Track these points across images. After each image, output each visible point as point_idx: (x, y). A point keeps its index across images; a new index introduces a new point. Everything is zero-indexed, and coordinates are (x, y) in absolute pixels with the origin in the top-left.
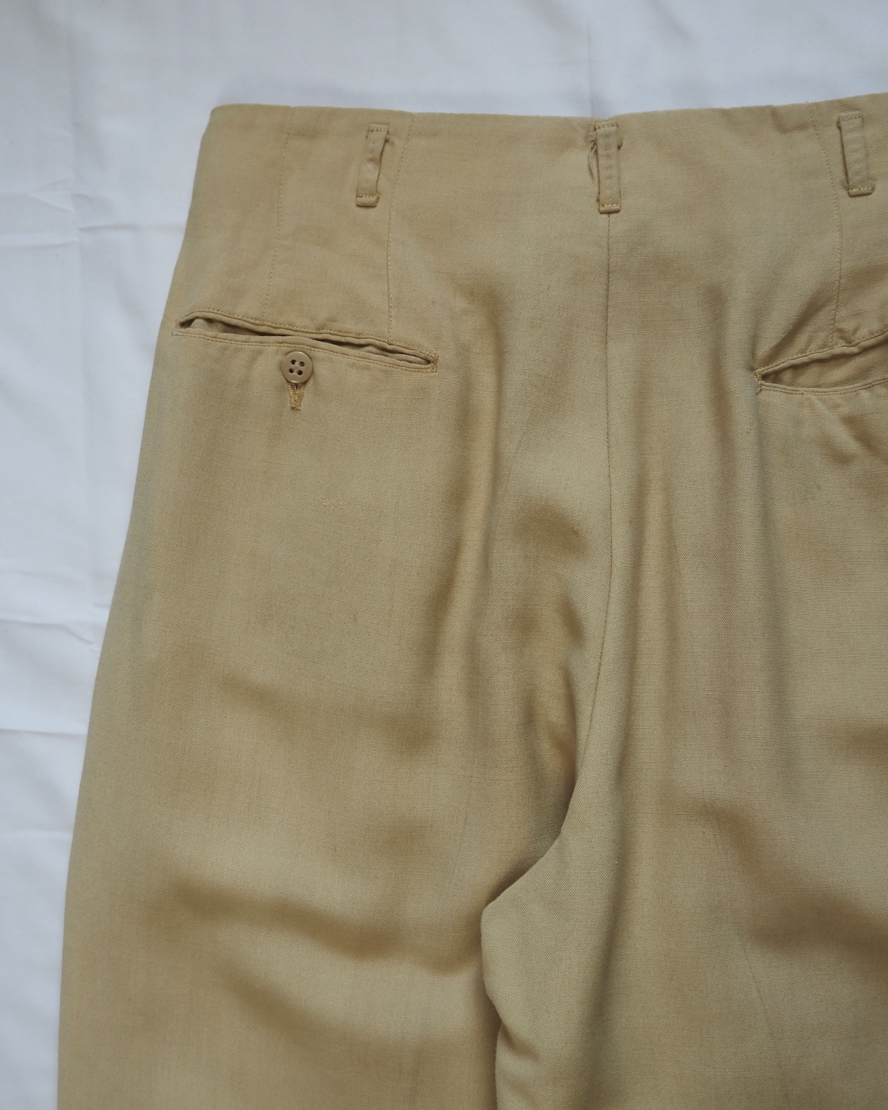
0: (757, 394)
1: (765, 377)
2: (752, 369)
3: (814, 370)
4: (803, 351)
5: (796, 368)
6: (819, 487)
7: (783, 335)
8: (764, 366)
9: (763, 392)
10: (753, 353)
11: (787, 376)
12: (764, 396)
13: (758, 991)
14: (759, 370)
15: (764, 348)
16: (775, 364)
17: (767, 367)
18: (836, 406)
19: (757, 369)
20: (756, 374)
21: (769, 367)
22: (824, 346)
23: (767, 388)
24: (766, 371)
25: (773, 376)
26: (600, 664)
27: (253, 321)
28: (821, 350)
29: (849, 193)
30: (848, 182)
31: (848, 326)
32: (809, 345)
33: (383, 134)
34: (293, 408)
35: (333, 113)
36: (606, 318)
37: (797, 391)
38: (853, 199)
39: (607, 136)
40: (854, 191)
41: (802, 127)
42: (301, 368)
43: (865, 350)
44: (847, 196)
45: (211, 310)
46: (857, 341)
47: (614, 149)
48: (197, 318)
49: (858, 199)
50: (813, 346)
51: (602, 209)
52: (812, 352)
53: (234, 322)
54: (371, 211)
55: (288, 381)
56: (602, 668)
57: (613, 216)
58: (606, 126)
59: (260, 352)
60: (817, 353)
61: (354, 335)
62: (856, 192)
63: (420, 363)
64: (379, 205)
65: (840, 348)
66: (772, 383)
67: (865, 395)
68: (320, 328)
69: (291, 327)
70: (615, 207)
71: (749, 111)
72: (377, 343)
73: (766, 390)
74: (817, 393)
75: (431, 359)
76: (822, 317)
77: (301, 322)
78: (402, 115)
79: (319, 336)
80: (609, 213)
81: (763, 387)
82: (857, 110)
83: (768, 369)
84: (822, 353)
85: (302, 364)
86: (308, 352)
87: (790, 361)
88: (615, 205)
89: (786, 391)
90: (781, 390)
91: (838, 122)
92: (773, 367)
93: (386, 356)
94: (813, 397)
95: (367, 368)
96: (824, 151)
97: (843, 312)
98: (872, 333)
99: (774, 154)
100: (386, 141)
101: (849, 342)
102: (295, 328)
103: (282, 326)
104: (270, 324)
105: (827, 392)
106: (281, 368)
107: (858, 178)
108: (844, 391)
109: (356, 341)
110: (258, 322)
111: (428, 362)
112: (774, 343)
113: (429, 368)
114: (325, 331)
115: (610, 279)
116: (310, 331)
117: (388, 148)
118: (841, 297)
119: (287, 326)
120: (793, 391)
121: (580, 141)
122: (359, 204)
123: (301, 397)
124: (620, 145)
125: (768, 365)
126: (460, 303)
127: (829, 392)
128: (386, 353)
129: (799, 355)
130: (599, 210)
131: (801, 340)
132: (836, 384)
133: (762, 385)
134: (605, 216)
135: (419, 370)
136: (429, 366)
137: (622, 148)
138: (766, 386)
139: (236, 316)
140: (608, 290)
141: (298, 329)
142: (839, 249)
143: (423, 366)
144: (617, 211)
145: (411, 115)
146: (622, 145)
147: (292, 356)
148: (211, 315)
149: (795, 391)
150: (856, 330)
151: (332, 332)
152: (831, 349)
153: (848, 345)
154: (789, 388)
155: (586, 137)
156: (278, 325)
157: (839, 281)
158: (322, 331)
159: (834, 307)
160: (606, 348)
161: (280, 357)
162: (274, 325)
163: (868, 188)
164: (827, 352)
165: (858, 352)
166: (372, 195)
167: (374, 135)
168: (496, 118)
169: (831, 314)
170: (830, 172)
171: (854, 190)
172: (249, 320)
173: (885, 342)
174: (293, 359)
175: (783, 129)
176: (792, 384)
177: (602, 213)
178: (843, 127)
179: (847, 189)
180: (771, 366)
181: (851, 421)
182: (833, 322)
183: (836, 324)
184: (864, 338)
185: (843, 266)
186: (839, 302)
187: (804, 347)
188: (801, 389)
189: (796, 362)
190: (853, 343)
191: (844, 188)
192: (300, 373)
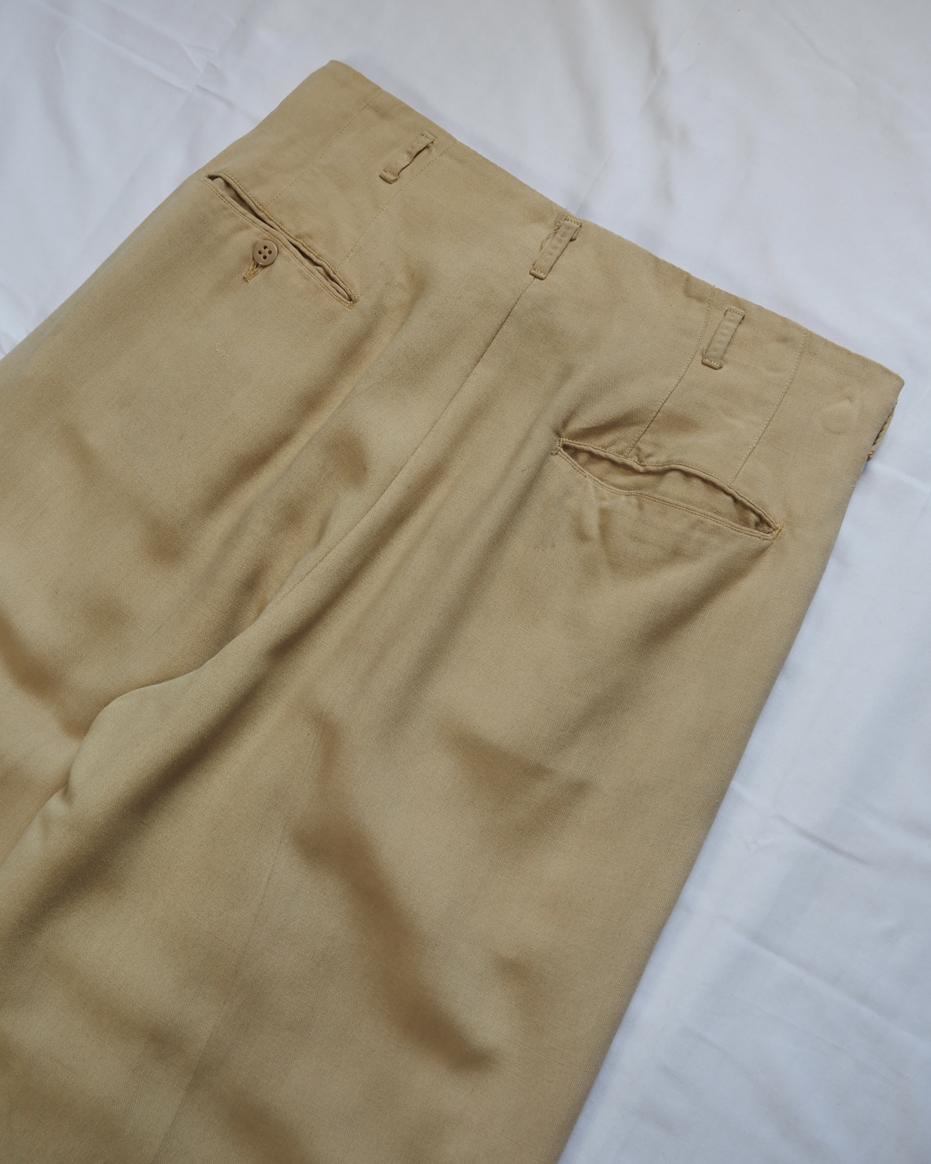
0: (552, 454)
1: (566, 447)
2: (558, 434)
3: (604, 466)
4: (605, 447)
5: (594, 457)
6: (553, 546)
7: (594, 425)
8: (569, 439)
9: (557, 456)
10: (565, 423)
11: (583, 457)
12: (555, 459)
13: (269, 878)
14: (564, 440)
15: (575, 426)
16: (578, 442)
17: (571, 441)
18: (603, 499)
19: (563, 437)
20: (560, 441)
21: (573, 442)
22: (621, 453)
23: (562, 455)
24: (569, 443)
25: (572, 451)
26: (316, 565)
27: (258, 205)
28: (617, 455)
29: (702, 360)
30: (706, 353)
31: (646, 449)
32: (611, 446)
33: (428, 141)
34: (244, 278)
35: (407, 110)
36: (488, 345)
37: (583, 472)
38: (703, 366)
39: (569, 228)
41: (701, 299)
42: (267, 255)
43: (648, 473)
44: (700, 361)
45: (233, 178)
46: (646, 464)
47: (567, 239)
48: (221, 177)
49: (706, 367)
50: (613, 448)
51: (533, 271)
52: (610, 452)
53: (244, 196)
54: (387, 184)
55: (253, 259)
57: (536, 280)
58: (573, 222)
59: (247, 227)
60: (613, 454)
61: (316, 255)
62: (707, 362)
63: (344, 297)
64: (394, 184)
65: (632, 462)
66: (569, 455)
67: (623, 498)
68: (299, 237)
69: (280, 225)
70: (542, 275)
71: (673, 268)
72: (327, 267)
73: (561, 456)
74: (596, 482)
75: (353, 298)
76: (632, 432)
77: (289, 226)
78: (450, 137)
79: (294, 242)
80: (536, 277)
81: (559, 452)
82: (744, 310)
83: (570, 442)
84: (617, 457)
85: (270, 252)
86: (280, 247)
87: (590, 447)
88: (543, 274)
89: (574, 466)
90: (571, 463)
91: (727, 311)
92: (575, 444)
93: (327, 280)
94: (591, 482)
95: (308, 279)
96: (704, 323)
97: (647, 437)
98: (657, 463)
99: (671, 306)
100: (427, 147)
101: (640, 461)
102: (282, 227)
103: (275, 221)
104: (268, 214)
105: (603, 486)
106: (254, 245)
107: (714, 353)
108: (614, 491)
109: (315, 259)
110: (261, 207)
111: (351, 300)
112: (585, 426)
113: (347, 303)
114: (300, 240)
115: (507, 320)
116: (291, 235)
117: (425, 152)
118: (652, 425)
119: (278, 223)
120: (579, 469)
121: (551, 222)
122: (381, 176)
123: (255, 274)
124: (573, 238)
125: (573, 441)
126: (401, 278)
127: (605, 486)
128: (328, 278)
129: (600, 448)
130: (530, 271)
131: (608, 438)
132: (615, 485)
133: (560, 451)
134: (531, 277)
135: (340, 300)
136: (349, 302)
137: (574, 242)
138: (562, 453)
139: (248, 194)
140: (501, 326)
141: (284, 229)
142: (669, 391)
143: (345, 300)
144: (542, 279)
145: (455, 140)
146: (575, 240)
147: (267, 243)
148: (230, 181)
149: (581, 471)
150: (649, 456)
151: (304, 244)
152: (625, 458)
153: (638, 462)
154: (578, 466)
155: (555, 223)
156: (272, 218)
157: (657, 414)
158: (298, 240)
159: (644, 430)
160: (476, 365)
161: (258, 239)
162: (270, 216)
163: (717, 364)
164: (621, 459)
165: (642, 472)
166: (394, 175)
167: (422, 138)
168: (508, 175)
169: (639, 433)
170: (699, 339)
171: (707, 360)
172: (256, 202)
173: (662, 473)
174: (267, 245)
175: (687, 293)
176: (583, 465)
177: (531, 274)
178: (726, 315)
179: (704, 357)
180: (574, 442)
181: (604, 513)
182: (637, 439)
183: (638, 443)
184: (652, 464)
185: (666, 404)
186: (648, 427)
187: (606, 444)
188: (587, 473)
189: (594, 451)
190: (643, 464)
191: (703, 355)
192: (265, 257)
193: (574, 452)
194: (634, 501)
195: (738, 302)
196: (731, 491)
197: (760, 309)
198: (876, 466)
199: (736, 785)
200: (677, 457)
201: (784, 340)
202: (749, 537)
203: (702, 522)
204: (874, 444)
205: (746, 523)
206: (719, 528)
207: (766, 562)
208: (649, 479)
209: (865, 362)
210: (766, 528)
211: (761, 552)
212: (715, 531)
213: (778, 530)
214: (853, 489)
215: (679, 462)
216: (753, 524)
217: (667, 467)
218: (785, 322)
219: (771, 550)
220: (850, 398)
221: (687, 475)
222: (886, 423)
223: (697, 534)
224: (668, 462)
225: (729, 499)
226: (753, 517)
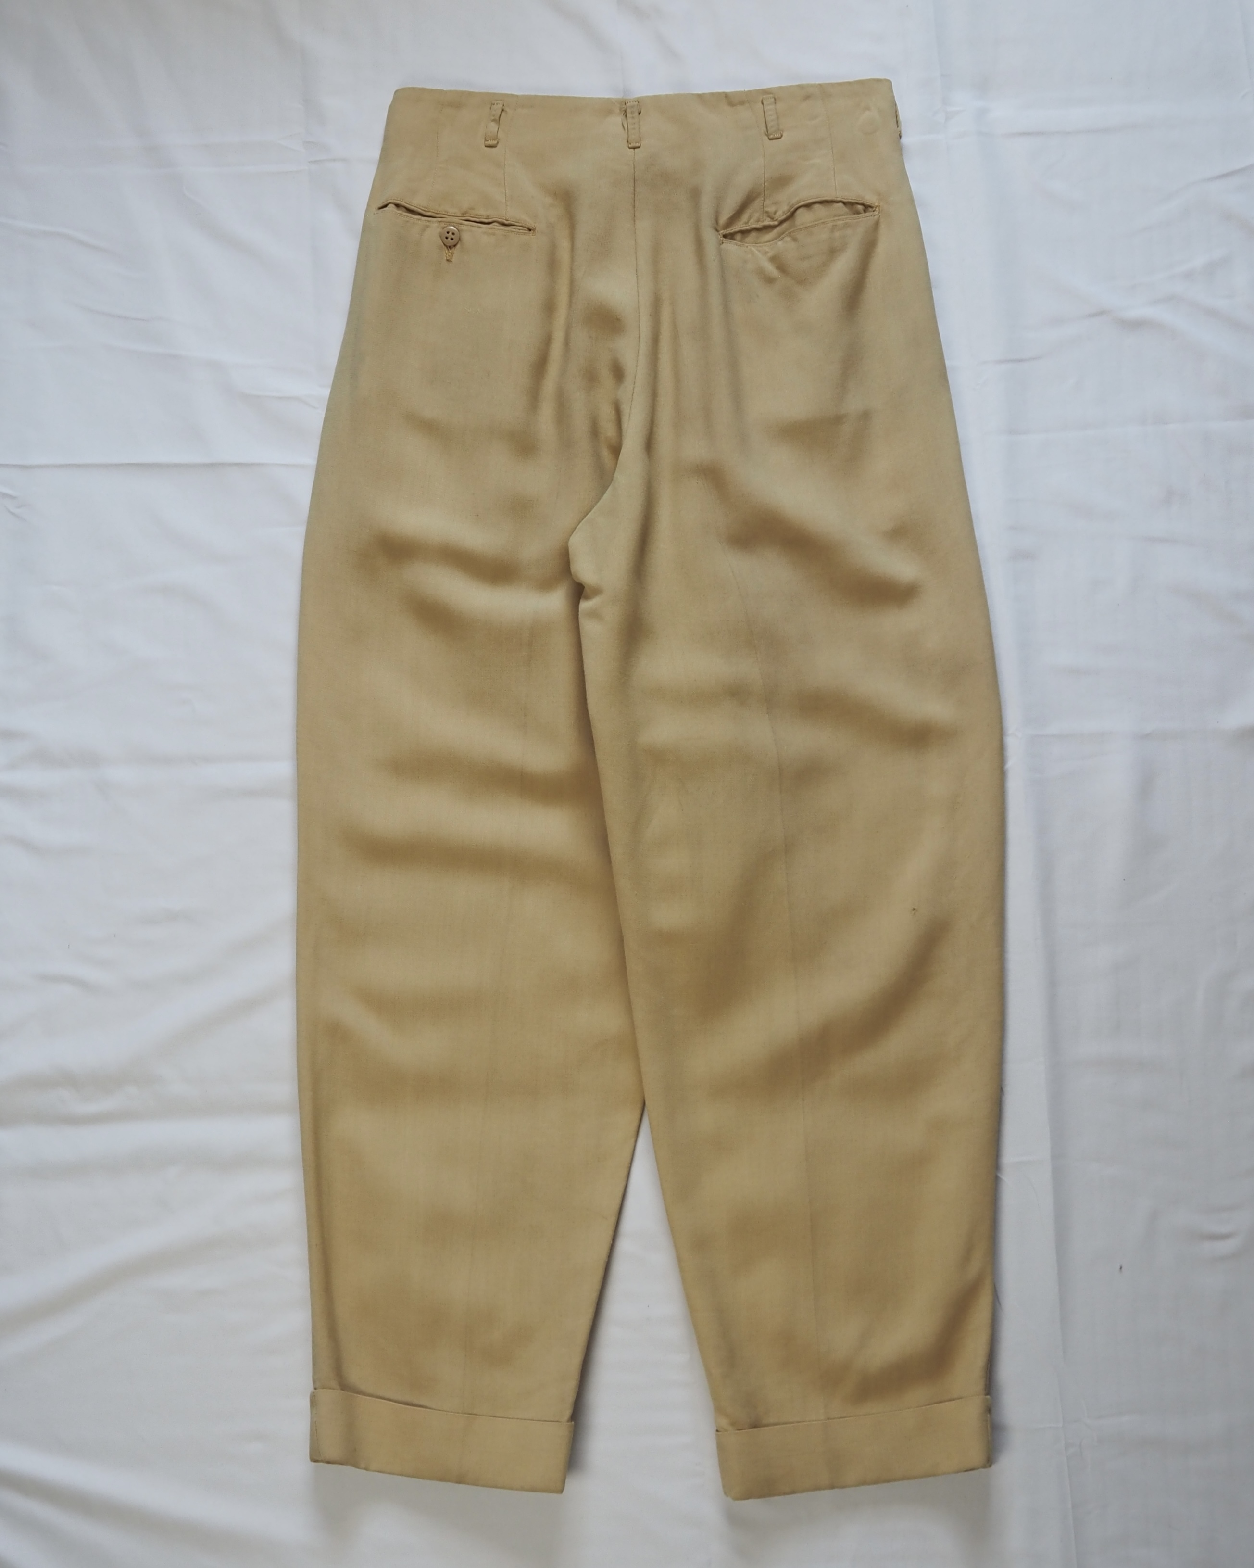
0: (720, 244)
1: (725, 236)
2: (717, 231)
3: (754, 234)
4: (746, 223)
5: (745, 233)
6: (758, 296)
7: (734, 212)
8: (724, 230)
9: (724, 244)
10: (717, 221)
11: (738, 237)
12: (723, 246)
14: (722, 232)
15: (723, 219)
16: (730, 229)
17: (725, 231)
18: (767, 253)
19: (720, 230)
20: (719, 234)
22: (758, 221)
27: (423, 209)
28: (757, 223)
29: (769, 138)
30: (767, 132)
31: (771, 209)
32: (750, 220)
33: (501, 106)
34: (448, 260)
35: (470, 94)
36: (634, 207)
38: (771, 141)
39: (632, 107)
40: (771, 136)
41: (742, 103)
42: (453, 236)
43: (781, 222)
44: (768, 140)
45: (399, 199)
46: (777, 218)
47: (637, 114)
48: (390, 203)
49: (774, 141)
50: (752, 221)
51: (630, 146)
52: (751, 224)
53: (412, 208)
54: (493, 149)
55: (444, 244)
56: (635, 389)
57: (636, 149)
58: (632, 102)
59: (428, 227)
60: (754, 224)
61: (485, 217)
63: (525, 230)
64: (499, 146)
65: (768, 222)
66: (728, 239)
67: (780, 243)
68: (464, 214)
69: (446, 213)
70: (638, 145)
71: (712, 94)
72: (500, 220)
73: (726, 243)
74: (755, 246)
75: (531, 228)
76: (757, 204)
77: (451, 211)
78: (512, 96)
79: (464, 218)
80: (634, 148)
82: (772, 94)
84: (757, 225)
85: (453, 234)
86: (457, 227)
87: (739, 228)
89: (737, 244)
90: (735, 243)
91: (762, 101)
94: (753, 248)
95: (494, 234)
96: (754, 116)
97: (767, 202)
98: (784, 212)
99: (727, 117)
100: (503, 110)
101: (772, 219)
102: (449, 214)
103: (441, 212)
104: (433, 211)
105: (761, 246)
106: (440, 237)
107: (773, 130)
108: (770, 245)
109: (486, 221)
110: (426, 209)
111: (530, 230)
112: (729, 216)
114: (467, 215)
115: (636, 184)
116: (458, 215)
117: (503, 114)
118: (766, 193)
119: (444, 213)
120: (742, 244)
121: (618, 111)
122: (487, 145)
123: (452, 254)
124: (640, 112)
126: (548, 200)
127: (763, 245)
128: (505, 226)
129: (744, 225)
130: (628, 146)
131: (745, 217)
132: (767, 242)
133: (723, 240)
134: (632, 150)
135: (525, 234)
136: (531, 232)
137: (641, 114)
138: (726, 241)
139: (413, 205)
140: (634, 190)
141: (451, 214)
142: (763, 166)
143: (528, 233)
144: (639, 147)
145: (517, 96)
147: (446, 230)
148: (398, 202)
150: (775, 213)
151: (472, 215)
152: (762, 223)
155: (620, 109)
156: (439, 212)
157: (764, 184)
158: (465, 215)
159: (763, 199)
160: (635, 223)
161: (439, 230)
162: (436, 212)
163: (779, 135)
164: (760, 224)
165: (778, 224)
166: (494, 140)
167: (495, 107)
169: (761, 202)
170: (758, 127)
172: (421, 208)
173: (792, 215)
174: (448, 231)
175: (731, 104)
176: (741, 241)
177: (630, 148)
178: (764, 103)
179: (768, 136)
180: (728, 230)
181: (774, 259)
182: (762, 207)
183: (765, 209)
184: (780, 215)
185: (766, 176)
186: (764, 195)
187: (747, 221)
188: (747, 245)
189: (743, 229)
190: (775, 219)
191: (766, 135)
192: (452, 239)
193: (730, 236)
194: (788, 239)
195: (765, 92)
196: (839, 199)
197: (781, 88)
198: (905, 140)
199: (948, 363)
200: (794, 201)
201: (807, 97)
202: (866, 218)
203: (836, 225)
204: (898, 127)
205: (858, 213)
206: (846, 224)
207: (883, 226)
208: (785, 225)
209: (861, 83)
210: (870, 209)
211: (877, 224)
212: (846, 226)
213: (878, 207)
214: (903, 158)
215: (798, 202)
216: (862, 211)
217: (792, 210)
218: (801, 87)
219: (882, 220)
220: (868, 108)
221: (808, 206)
222: (896, 112)
223: (837, 234)
224: (790, 207)
225: (841, 204)
226: (860, 207)
